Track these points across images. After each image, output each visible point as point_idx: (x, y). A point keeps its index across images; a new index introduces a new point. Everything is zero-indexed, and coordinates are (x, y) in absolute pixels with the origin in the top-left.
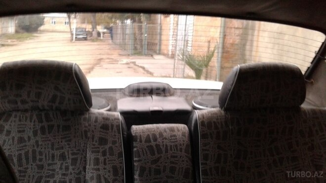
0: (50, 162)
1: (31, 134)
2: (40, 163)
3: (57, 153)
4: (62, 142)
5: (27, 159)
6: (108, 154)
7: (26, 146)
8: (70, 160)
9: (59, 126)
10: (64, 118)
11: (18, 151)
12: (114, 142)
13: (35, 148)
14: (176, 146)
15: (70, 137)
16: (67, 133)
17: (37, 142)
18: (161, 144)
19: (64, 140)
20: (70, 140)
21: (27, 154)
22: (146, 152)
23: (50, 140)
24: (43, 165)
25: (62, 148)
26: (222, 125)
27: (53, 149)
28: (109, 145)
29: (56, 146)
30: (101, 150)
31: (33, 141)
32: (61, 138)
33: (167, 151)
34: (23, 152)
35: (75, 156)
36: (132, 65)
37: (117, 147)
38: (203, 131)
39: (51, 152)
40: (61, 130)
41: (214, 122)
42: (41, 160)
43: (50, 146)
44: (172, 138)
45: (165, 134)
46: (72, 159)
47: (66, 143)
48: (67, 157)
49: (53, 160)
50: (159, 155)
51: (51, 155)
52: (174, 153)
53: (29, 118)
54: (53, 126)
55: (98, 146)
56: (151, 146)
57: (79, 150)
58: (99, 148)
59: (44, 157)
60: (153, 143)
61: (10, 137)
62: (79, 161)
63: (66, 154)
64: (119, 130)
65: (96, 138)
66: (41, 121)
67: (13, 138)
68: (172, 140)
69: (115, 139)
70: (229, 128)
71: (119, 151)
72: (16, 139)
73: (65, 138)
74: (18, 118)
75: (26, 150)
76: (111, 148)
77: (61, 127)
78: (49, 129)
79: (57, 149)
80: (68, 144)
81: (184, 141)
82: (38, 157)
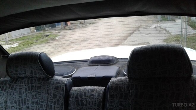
0: (32, 105)
1: (24, 90)
2: (27, 105)
3: (35, 101)
4: (37, 95)
5: (22, 103)
6: (56, 103)
7: (22, 96)
8: (40, 105)
9: (36, 86)
10: (39, 82)
11: (19, 98)
12: (60, 97)
13: (26, 98)
14: (93, 102)
15: (40, 93)
16: (39, 90)
17: (26, 94)
18: (84, 100)
19: (38, 94)
20: (40, 94)
21: (22, 100)
22: (75, 104)
23: (32, 94)
24: (29, 106)
25: (37, 98)
26: (125, 89)
27: (33, 99)
28: (57, 99)
29: (34, 97)
30: (54, 101)
31: (25, 94)
32: (37, 93)
33: (86, 105)
34: (21, 99)
35: (42, 103)
36: (159, 28)
37: (61, 100)
38: (112, 93)
39: (32, 100)
40: (37, 88)
41: (120, 87)
42: (28, 104)
43: (32, 97)
44: (91, 96)
45: (87, 94)
46: (41, 105)
47: (39, 96)
48: (39, 103)
49: (33, 104)
50: (82, 107)
51: (32, 102)
52: (91, 106)
53: (24, 82)
54: (33, 86)
55: (53, 99)
56: (78, 101)
57: (44, 100)
58: (53, 100)
59: (29, 102)
60: (79, 99)
61: (16, 91)
62: (44, 106)
63: (39, 101)
64: (63, 90)
65: (52, 94)
66: (29, 84)
67: (17, 92)
68: (91, 98)
69: (61, 95)
70: (130, 92)
71: (62, 102)
72: (18, 92)
73: (38, 93)
74: (20, 82)
75: (22, 98)
76: (58, 100)
77: (37, 87)
78: (31, 88)
79: (35, 99)
80: (40, 97)
81: (98, 99)
82: (27, 102)
